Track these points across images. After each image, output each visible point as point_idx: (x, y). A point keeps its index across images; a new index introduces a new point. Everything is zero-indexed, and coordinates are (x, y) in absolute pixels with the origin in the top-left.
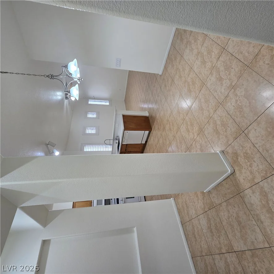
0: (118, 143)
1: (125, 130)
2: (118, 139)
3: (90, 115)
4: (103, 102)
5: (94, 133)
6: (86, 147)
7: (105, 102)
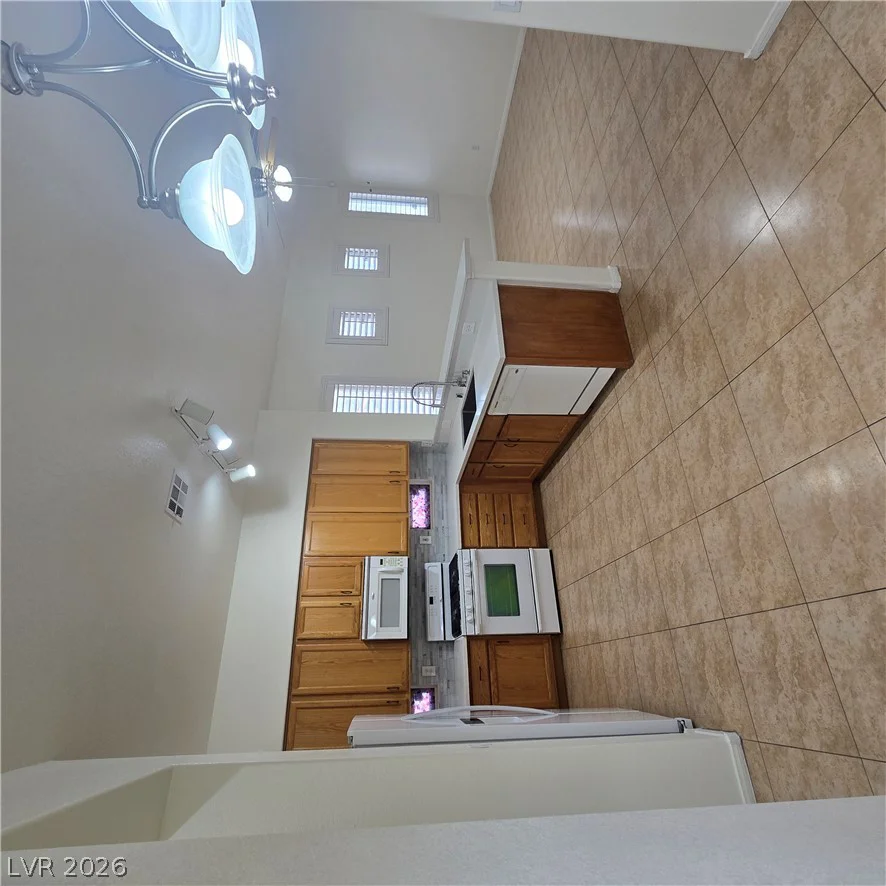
0: (465, 396)
1: (507, 362)
2: (470, 381)
3: (355, 262)
4: (406, 202)
5: (369, 335)
6: (341, 393)
7: (414, 204)
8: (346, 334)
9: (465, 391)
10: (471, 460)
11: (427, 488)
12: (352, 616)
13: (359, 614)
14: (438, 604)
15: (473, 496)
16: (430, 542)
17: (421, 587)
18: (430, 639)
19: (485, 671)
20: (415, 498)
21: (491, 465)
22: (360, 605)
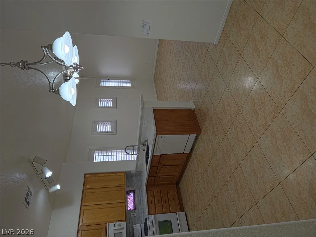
0: (146, 150)
1: (157, 134)
2: (147, 144)
3: (103, 104)
4: (122, 82)
5: (109, 131)
6: (97, 155)
7: (126, 83)
8: (99, 131)
9: (145, 148)
10: (150, 176)
11: (134, 192)
15: (152, 192)
16: (135, 216)
20: (129, 197)
21: (158, 177)
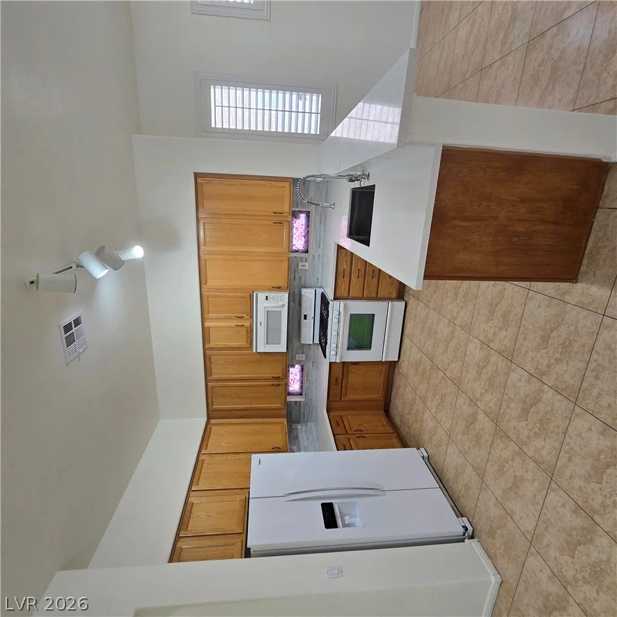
11: (308, 214)
12: (245, 333)
13: (250, 331)
14: (310, 320)
16: (307, 268)
17: (297, 303)
18: (302, 342)
19: (340, 381)
20: (296, 223)
22: (251, 325)
